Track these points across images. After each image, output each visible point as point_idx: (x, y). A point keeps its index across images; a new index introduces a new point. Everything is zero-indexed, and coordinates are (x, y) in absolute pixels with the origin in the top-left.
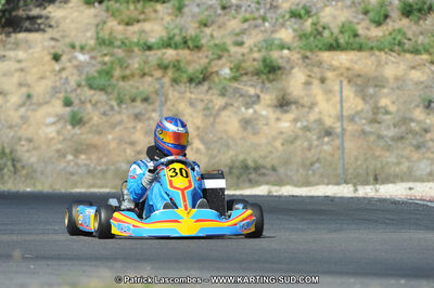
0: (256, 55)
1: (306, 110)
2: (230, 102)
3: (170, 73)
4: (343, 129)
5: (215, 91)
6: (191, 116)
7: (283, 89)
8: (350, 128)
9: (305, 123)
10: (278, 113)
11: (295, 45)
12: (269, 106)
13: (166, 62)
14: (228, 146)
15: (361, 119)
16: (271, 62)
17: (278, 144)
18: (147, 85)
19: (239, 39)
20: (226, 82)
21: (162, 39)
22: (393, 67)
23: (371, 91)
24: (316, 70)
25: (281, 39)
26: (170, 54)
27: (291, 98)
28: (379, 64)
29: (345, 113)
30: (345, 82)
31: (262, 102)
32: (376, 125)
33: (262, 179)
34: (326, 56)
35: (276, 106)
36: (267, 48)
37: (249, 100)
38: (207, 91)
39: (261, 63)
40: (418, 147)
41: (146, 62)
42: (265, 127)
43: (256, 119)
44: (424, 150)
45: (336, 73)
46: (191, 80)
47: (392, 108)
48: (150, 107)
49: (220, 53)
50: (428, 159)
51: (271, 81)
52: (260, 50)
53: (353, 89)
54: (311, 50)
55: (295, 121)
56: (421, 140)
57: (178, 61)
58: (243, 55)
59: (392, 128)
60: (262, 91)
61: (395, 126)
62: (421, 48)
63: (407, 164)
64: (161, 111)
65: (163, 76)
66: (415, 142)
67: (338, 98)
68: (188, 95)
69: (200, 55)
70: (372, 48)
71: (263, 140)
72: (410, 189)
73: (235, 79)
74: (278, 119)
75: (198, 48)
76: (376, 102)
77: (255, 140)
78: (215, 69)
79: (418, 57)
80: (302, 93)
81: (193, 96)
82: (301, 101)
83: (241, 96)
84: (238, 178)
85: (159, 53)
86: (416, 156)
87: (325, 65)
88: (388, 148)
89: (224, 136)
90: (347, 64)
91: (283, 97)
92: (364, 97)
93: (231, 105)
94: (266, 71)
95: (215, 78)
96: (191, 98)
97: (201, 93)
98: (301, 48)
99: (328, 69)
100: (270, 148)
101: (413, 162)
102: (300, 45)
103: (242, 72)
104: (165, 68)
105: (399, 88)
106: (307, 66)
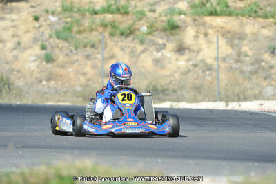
0: (164, 18)
1: (195, 53)
2: (147, 48)
3: (109, 29)
4: (219, 67)
5: (137, 41)
6: (122, 56)
7: (181, 40)
8: (223, 65)
9: (194, 62)
10: (177, 56)
11: (189, 12)
12: (172, 51)
13: (106, 22)
14: (145, 77)
15: (230, 59)
16: (173, 23)
17: (177, 75)
18: (94, 37)
19: (153, 8)
20: (145, 36)
21: (103, 7)
22: (250, 26)
23: (237, 42)
24: (201, 28)
25: (179, 9)
26: (109, 17)
27: (185, 46)
28: (242, 25)
29: (220, 56)
30: (220, 36)
31: (167, 48)
32: (240, 64)
33: (167, 97)
34: (208, 19)
35: (176, 51)
36: (171, 14)
37: (158, 46)
38: (132, 41)
39: (166, 23)
40: (265, 78)
41: (93, 22)
42: (169, 65)
43: (163, 59)
44: (270, 80)
45: (214, 30)
46: (122, 34)
47: (250, 53)
48: (96, 51)
49: (140, 16)
50: (272, 85)
51: (172, 35)
52: (166, 15)
53: (225, 41)
54: (199, 15)
55: (188, 60)
56: (268, 73)
57: (114, 21)
58: (155, 18)
59: (250, 65)
60: (167, 41)
61: (252, 64)
62: (269, 14)
63: (259, 89)
64: (103, 53)
65: (104, 31)
66: (264, 75)
67: (215, 46)
68: (120, 43)
69: (128, 17)
70: (237, 15)
71: (167, 73)
72: (261, 105)
73: (149, 33)
74: (177, 59)
75: (126, 13)
76: (240, 49)
77: (162, 72)
78: (137, 27)
79: (267, 21)
80: (192, 43)
81: (123, 44)
82: (192, 48)
83: (154, 44)
85: (102, 16)
86: (264, 83)
87: (208, 25)
88: (249, 79)
89: (143, 71)
90: (222, 25)
91: (181, 45)
92: (232, 46)
93: (148, 50)
94: (170, 28)
95: (138, 33)
96: (121, 46)
97: (128, 42)
98: (192, 14)
99: (209, 28)
100: (172, 78)
101: (263, 87)
102: (192, 11)
103: (155, 29)
104: (105, 26)
105: (255, 40)
106: (196, 25)
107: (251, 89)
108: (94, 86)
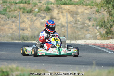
0: (45, 6)
1: (58, 20)
3: (22, 10)
4: (67, 26)
5: (34, 15)
6: (27, 21)
7: (52, 15)
8: (69, 25)
9: (57, 24)
11: (55, 3)
12: (48, 19)
13: (21, 7)
14: (37, 30)
15: (72, 23)
16: (48, 8)
18: (16, 13)
19: (40, 1)
20: (37, 13)
21: (19, 1)
22: (81, 9)
23: (75, 15)
24: (60, 10)
25: (51, 2)
26: (22, 5)
27: (53, 17)
28: (77, 8)
29: (68, 21)
30: (68, 13)
31: (46, 18)
32: (76, 25)
34: (63, 6)
36: (47, 4)
37: (42, 17)
38: (32, 15)
39: (46, 8)
40: (87, 30)
41: (15, 7)
44: (88, 31)
45: (65, 11)
46: (27, 12)
47: (80, 20)
48: (17, 19)
49: (35, 5)
50: (90, 33)
51: (48, 13)
52: (46, 4)
53: (70, 15)
54: (59, 5)
56: (88, 28)
57: (24, 7)
58: (41, 6)
60: (46, 15)
61: (81, 25)
62: (88, 4)
63: (84, 35)
64: (19, 20)
65: (20, 11)
66: (86, 29)
67: (66, 17)
68: (27, 16)
69: (30, 5)
70: (75, 4)
72: (85, 41)
73: (38, 12)
75: (29, 4)
76: (76, 18)
78: (33, 9)
79: (87, 7)
80: (57, 16)
81: (28, 16)
82: (56, 18)
83: (41, 16)
85: (19, 5)
86: (86, 33)
88: (80, 31)
89: (36, 27)
90: (69, 8)
92: (73, 17)
93: (38, 19)
94: (47, 10)
95: (34, 12)
97: (30, 16)
98: (56, 4)
99: (64, 10)
101: (86, 34)
102: (56, 3)
103: (41, 10)
104: (20, 9)
105: (82, 15)
106: (58, 9)
107: (81, 35)
108: (16, 34)
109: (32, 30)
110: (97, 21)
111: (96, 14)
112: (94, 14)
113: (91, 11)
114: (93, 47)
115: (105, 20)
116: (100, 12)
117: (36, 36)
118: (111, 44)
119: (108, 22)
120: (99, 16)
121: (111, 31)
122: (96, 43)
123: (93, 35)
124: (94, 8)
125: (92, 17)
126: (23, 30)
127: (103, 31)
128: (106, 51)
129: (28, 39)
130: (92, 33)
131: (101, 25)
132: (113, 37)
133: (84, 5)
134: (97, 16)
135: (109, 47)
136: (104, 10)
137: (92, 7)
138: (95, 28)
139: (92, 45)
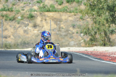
0: (28, 13)
1: (41, 28)
2: (21, 25)
3: (5, 18)
5: (17, 23)
6: (10, 29)
7: (35, 22)
8: (53, 32)
10: (34, 29)
11: (38, 10)
12: (31, 27)
13: (3, 15)
14: (20, 38)
15: (56, 30)
16: (32, 15)
17: (33, 37)
19: (23, 9)
20: (20, 20)
21: (2, 8)
22: (64, 16)
23: (59, 23)
24: (44, 17)
25: (34, 9)
26: (5, 12)
27: (37, 24)
28: (61, 15)
29: (52, 29)
30: (51, 20)
31: (29, 25)
32: (60, 32)
33: (30, 46)
34: (46, 13)
35: (33, 27)
37: (26, 25)
38: (15, 23)
39: (29, 15)
40: (71, 38)
42: (30, 32)
43: (28, 30)
44: (73, 38)
45: (49, 18)
46: (10, 20)
47: (64, 27)
49: (18, 12)
50: (73, 41)
51: (32, 20)
52: (29, 12)
53: (54, 22)
54: (42, 12)
55: (38, 31)
57: (7, 14)
58: (24, 13)
59: (64, 32)
60: (29, 23)
61: (65, 32)
62: (72, 11)
63: (68, 42)
64: (2, 28)
65: (3, 19)
66: (70, 36)
67: (50, 25)
68: (9, 23)
69: (13, 13)
70: (59, 11)
71: (30, 36)
72: (69, 49)
73: (22, 19)
74: (34, 30)
75: (12, 11)
76: (60, 26)
77: (27, 36)
78: (16, 17)
79: (71, 14)
80: (40, 23)
81: (11, 24)
82: (40, 25)
83: (24, 24)
84: (23, 46)
85: (2, 12)
86: (70, 40)
88: (64, 38)
89: (19, 35)
90: (52, 15)
91: (35, 24)
92: (57, 24)
93: (21, 26)
94: (30, 17)
95: (17, 19)
96: (10, 25)
97: (13, 23)
98: (40, 11)
99: (47, 17)
100: (31, 38)
101: (70, 42)
103: (24, 17)
104: (3, 16)
105: (66, 22)
106: (41, 16)
107: (65, 42)
109: (15, 38)
110: (81, 28)
111: (80, 21)
112: (78, 21)
113: (75, 18)
114: (77, 55)
115: (89, 27)
116: (84, 19)
117: (19, 44)
118: (95, 51)
119: (93, 29)
120: (83, 23)
121: (95, 38)
122: (80, 50)
123: (77, 43)
124: (78, 14)
125: (76, 24)
126: (6, 38)
127: (88, 38)
128: (90, 58)
129: (11, 47)
130: (76, 40)
131: (85, 32)
132: (97, 44)
133: (68, 12)
134: (81, 23)
135: (93, 55)
136: (89, 17)
137: (76, 14)
138: (79, 35)
139: (76, 52)
